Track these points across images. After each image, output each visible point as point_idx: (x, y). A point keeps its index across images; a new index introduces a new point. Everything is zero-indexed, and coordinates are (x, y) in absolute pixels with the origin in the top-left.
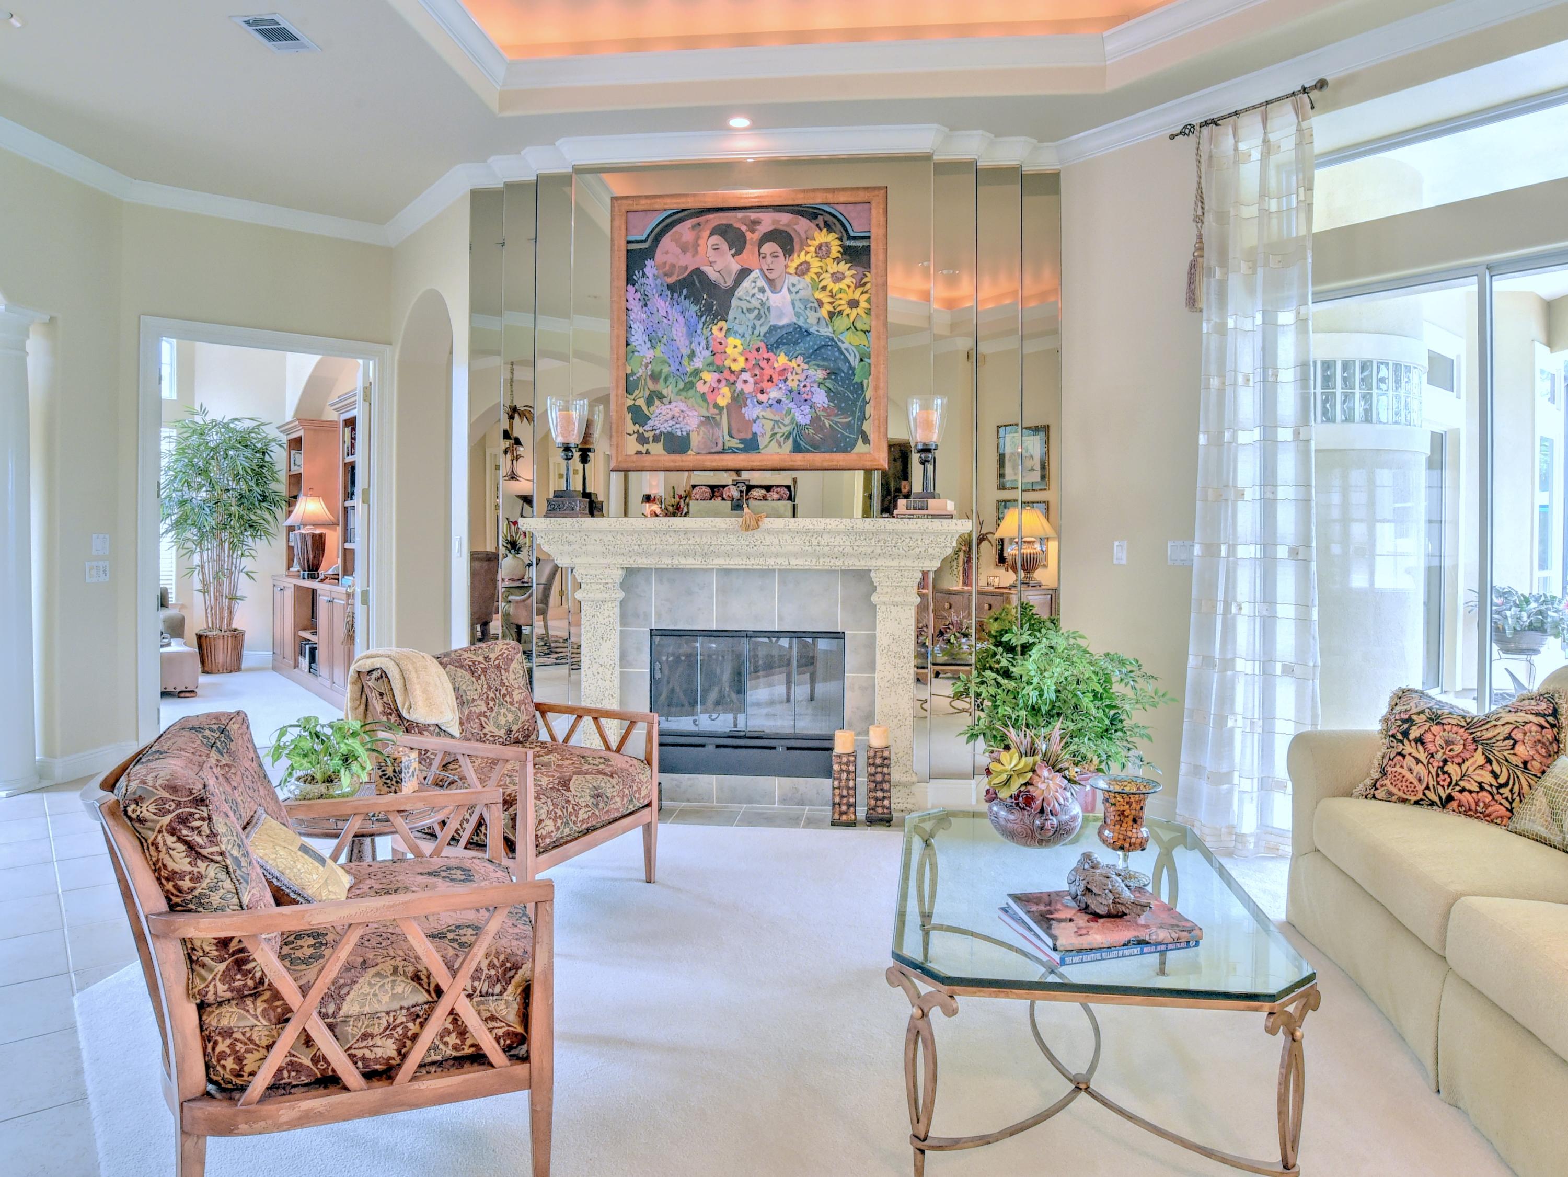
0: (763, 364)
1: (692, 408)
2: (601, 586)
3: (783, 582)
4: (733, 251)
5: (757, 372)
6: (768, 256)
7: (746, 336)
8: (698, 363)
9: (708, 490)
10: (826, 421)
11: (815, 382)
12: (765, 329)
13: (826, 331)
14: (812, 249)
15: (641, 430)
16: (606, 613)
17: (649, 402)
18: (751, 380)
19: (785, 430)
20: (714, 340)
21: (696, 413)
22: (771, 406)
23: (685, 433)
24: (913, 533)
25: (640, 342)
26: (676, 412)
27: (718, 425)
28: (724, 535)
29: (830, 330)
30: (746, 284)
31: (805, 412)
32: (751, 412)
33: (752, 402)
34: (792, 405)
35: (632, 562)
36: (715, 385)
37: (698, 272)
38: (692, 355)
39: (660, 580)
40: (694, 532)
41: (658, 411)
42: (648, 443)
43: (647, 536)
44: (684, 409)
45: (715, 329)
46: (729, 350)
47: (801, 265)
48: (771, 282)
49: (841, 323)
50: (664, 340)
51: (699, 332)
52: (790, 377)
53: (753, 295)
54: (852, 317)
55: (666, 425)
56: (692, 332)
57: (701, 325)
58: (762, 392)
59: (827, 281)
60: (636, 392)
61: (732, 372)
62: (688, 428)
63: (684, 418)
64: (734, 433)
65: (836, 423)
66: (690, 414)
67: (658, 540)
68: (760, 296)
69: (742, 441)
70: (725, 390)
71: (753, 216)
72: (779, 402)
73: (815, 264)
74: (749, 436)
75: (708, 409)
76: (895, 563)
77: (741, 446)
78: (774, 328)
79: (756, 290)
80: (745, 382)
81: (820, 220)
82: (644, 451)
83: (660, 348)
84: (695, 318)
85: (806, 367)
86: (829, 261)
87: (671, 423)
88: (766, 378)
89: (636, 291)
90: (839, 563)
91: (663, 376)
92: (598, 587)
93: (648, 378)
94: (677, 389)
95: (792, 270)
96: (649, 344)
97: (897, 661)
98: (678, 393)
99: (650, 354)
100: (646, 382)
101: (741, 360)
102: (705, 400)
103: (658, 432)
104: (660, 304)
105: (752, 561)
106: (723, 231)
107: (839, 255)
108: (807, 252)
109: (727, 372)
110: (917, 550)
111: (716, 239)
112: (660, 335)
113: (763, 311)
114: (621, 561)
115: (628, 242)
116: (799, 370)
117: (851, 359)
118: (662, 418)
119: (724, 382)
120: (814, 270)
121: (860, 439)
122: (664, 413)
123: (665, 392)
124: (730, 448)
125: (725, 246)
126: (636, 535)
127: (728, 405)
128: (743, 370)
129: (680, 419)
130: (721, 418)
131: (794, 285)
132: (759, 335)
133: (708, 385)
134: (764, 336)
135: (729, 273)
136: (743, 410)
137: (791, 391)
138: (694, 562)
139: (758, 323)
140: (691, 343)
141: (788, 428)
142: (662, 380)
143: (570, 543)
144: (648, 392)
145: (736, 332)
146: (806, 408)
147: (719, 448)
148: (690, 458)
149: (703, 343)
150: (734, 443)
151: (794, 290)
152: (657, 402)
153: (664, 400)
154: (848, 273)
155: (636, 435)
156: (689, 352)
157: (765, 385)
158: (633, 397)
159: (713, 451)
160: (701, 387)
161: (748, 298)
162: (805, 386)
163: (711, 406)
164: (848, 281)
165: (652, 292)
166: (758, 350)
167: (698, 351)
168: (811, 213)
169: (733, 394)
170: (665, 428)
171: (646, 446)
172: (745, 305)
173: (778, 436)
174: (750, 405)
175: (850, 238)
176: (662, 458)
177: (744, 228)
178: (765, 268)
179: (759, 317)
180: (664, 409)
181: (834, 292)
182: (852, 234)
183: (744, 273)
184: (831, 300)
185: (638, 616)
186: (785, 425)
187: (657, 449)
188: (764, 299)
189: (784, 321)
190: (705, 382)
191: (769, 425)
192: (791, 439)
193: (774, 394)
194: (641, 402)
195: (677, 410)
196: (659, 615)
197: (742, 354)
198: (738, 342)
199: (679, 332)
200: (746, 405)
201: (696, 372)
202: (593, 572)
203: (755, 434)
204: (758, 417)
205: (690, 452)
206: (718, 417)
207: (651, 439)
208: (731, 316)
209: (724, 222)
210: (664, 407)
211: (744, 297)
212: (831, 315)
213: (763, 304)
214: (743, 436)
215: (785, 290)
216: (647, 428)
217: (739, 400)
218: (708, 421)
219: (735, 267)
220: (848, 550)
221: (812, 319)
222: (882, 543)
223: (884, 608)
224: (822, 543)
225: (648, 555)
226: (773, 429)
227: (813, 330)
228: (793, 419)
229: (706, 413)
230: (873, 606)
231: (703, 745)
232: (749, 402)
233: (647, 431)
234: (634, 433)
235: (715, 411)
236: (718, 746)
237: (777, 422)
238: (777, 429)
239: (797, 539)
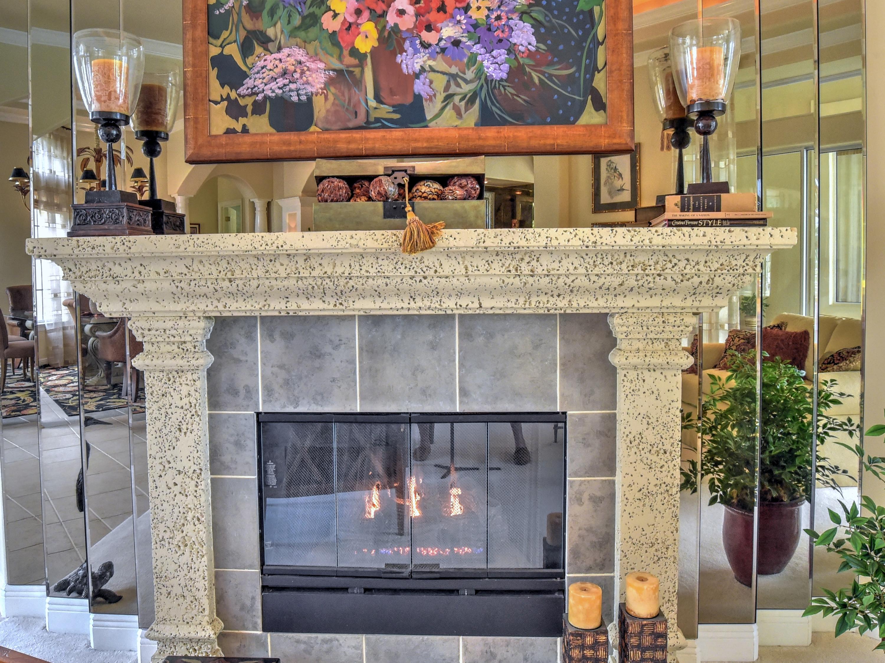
1: (315, 57)
2: (175, 347)
3: (466, 336)
9: (342, 184)
10: (535, 75)
11: (513, 11)
15: (233, 95)
16: (185, 390)
18: (411, 10)
19: (466, 88)
21: (322, 65)
22: (443, 50)
23: (304, 98)
24: (693, 251)
26: (289, 64)
27: (359, 83)
28: (372, 260)
31: (499, 60)
32: (411, 60)
33: (413, 45)
34: (477, 49)
35: (221, 308)
36: (351, 19)
39: (269, 335)
40: (321, 256)
41: (261, 63)
42: (245, 115)
43: (242, 264)
44: (303, 59)
52: (474, 4)
55: (273, 85)
58: (429, 28)
60: (225, 34)
62: (310, 89)
63: (303, 73)
64: (384, 94)
65: (550, 77)
66: (313, 66)
67: (260, 272)
69: (397, 108)
70: (368, 27)
72: (456, 43)
74: (409, 100)
75: (340, 58)
76: (655, 302)
77: (397, 116)
80: (401, 12)
82: (239, 129)
87: (281, 82)
88: (435, 5)
90: (562, 303)
91: (268, 6)
92: (169, 348)
93: (243, 11)
94: (290, 27)
97: (655, 458)
98: (292, 34)
100: (240, 20)
102: (336, 44)
103: (260, 97)
105: (419, 304)
110: (696, 280)
114: (203, 307)
118: (267, 75)
119: (366, 14)
121: (589, 102)
122: (270, 66)
123: (270, 32)
124: (377, 120)
126: (224, 264)
127: (374, 51)
129: (297, 75)
130: (362, 72)
133: (340, 19)
136: (399, 59)
137: (475, 26)
138: (322, 306)
141: (472, 87)
142: (265, 13)
143: (116, 279)
144: (243, 34)
146: (501, 54)
147: (361, 119)
148: (314, 137)
150: (384, 112)
152: (259, 50)
153: (270, 46)
155: (225, 103)
157: (433, 16)
158: (219, 42)
159: (351, 125)
160: (331, 25)
162: (498, 18)
163: (346, 53)
169: (380, 32)
170: (272, 90)
171: (242, 120)
173: (457, 99)
174: (410, 50)
176: (268, 139)
180: (270, 60)
185: (236, 393)
186: (467, 82)
187: (260, 125)
190: (335, 15)
191: (440, 81)
192: (477, 106)
193: (449, 31)
194: (233, 51)
195: (291, 60)
196: (269, 391)
200: (402, 51)
202: (160, 325)
203: (418, 98)
204: (423, 70)
205: (313, 128)
206: (357, 71)
207: (249, 109)
210: (269, 57)
214: (397, 99)
216: (242, 90)
217: (391, 42)
218: (342, 77)
220: (582, 282)
222: (638, 270)
223: (632, 375)
224: (539, 271)
225: (247, 296)
226: (447, 87)
228: (480, 72)
229: (338, 65)
230: (612, 371)
231: (345, 590)
232: (407, 44)
233: (243, 97)
234: (222, 100)
235: (349, 60)
236: (367, 590)
237: (453, 77)
238: (453, 89)
239: (496, 266)
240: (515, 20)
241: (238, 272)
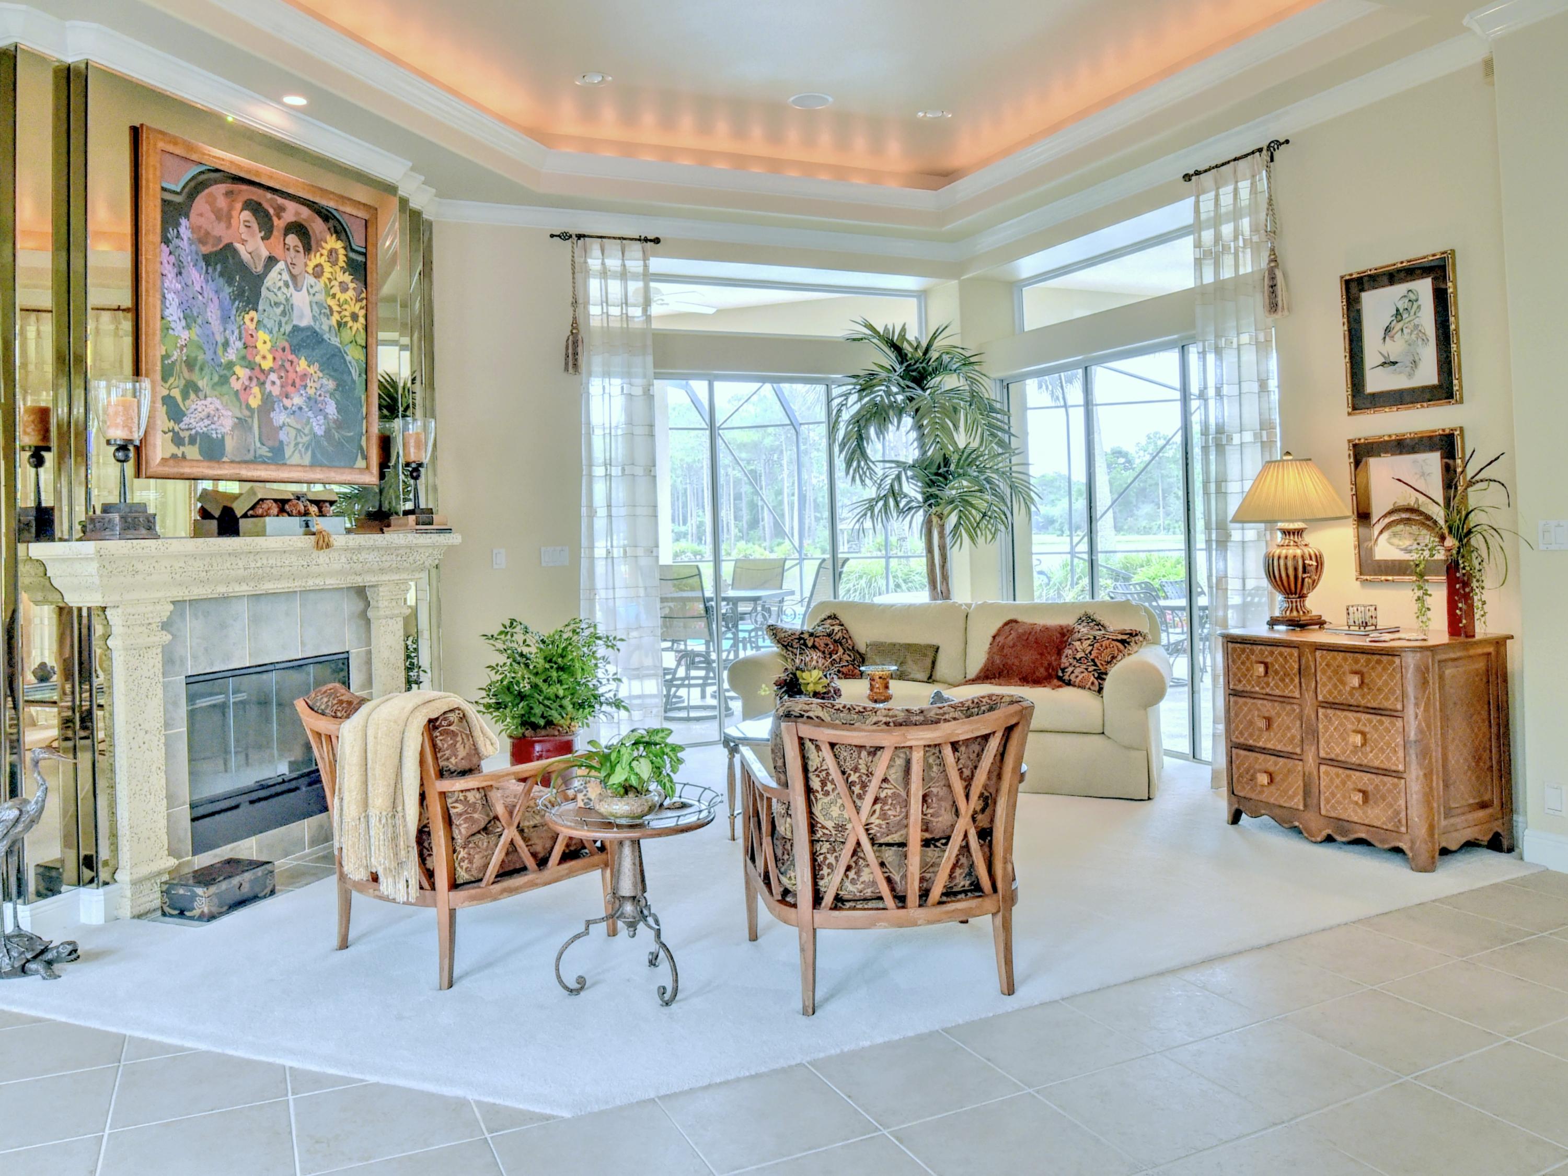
0: (287, 365)
1: (226, 406)
4: (263, 234)
5: (283, 374)
6: (291, 249)
7: (274, 332)
8: (232, 355)
10: (336, 434)
11: (327, 392)
12: (288, 328)
13: (335, 341)
14: (325, 252)
15: (176, 429)
16: (151, 663)
17: (185, 396)
18: (278, 382)
19: (305, 439)
20: (246, 330)
21: (230, 414)
22: (294, 412)
23: (220, 436)
25: (175, 318)
26: (211, 409)
27: (251, 428)
29: (338, 340)
30: (273, 275)
31: (320, 422)
32: (279, 417)
33: (279, 408)
34: (310, 414)
35: (188, 593)
36: (247, 383)
37: (229, 247)
38: (226, 344)
39: (196, 614)
41: (194, 407)
42: (184, 445)
44: (220, 407)
45: (247, 317)
46: (260, 345)
47: (317, 266)
48: (294, 277)
49: (347, 335)
50: (199, 321)
51: (232, 318)
52: (309, 385)
53: (280, 288)
54: (354, 329)
55: (201, 424)
56: (225, 319)
57: (234, 311)
58: (287, 396)
59: (336, 290)
60: (171, 380)
61: (263, 371)
62: (223, 430)
63: (219, 418)
64: (264, 439)
65: (343, 436)
66: (225, 413)
68: (284, 290)
69: (271, 449)
70: (256, 390)
71: (280, 201)
72: (300, 408)
73: (327, 268)
74: (277, 444)
75: (240, 409)
76: (396, 577)
77: (270, 455)
78: (296, 329)
79: (281, 284)
80: (273, 383)
81: (331, 223)
82: (180, 455)
83: (196, 329)
84: (227, 301)
85: (321, 375)
86: (337, 268)
87: (207, 422)
88: (290, 382)
89: (171, 253)
91: (198, 364)
92: (141, 629)
93: (183, 365)
94: (212, 382)
95: (310, 270)
96: (183, 323)
98: (214, 386)
99: (185, 335)
100: (181, 369)
101: (270, 357)
102: (238, 399)
103: (193, 432)
104: (195, 276)
106: (255, 208)
107: (344, 265)
108: (322, 255)
109: (257, 368)
111: (246, 215)
112: (195, 314)
113: (288, 310)
115: (164, 189)
116: (315, 377)
117: (353, 372)
118: (198, 415)
119: (255, 380)
120: (327, 275)
121: (360, 455)
122: (200, 410)
123: (200, 384)
124: (261, 456)
125: (255, 226)
126: (208, 559)
127: (259, 407)
128: (272, 370)
129: (216, 419)
130: (253, 421)
131: (312, 287)
132: (284, 334)
133: (240, 381)
134: (289, 336)
135: (259, 256)
136: (272, 415)
137: (309, 398)
139: (284, 320)
140: (225, 330)
141: (307, 438)
142: (197, 368)
144: (183, 382)
145: (265, 326)
146: (321, 419)
147: (250, 456)
148: (225, 465)
149: (236, 332)
150: (264, 451)
151: (312, 291)
152: (192, 396)
153: (200, 394)
154: (352, 285)
155: (171, 434)
156: (223, 340)
157: (290, 389)
158: (167, 385)
160: (236, 385)
161: (275, 290)
162: (320, 395)
163: (244, 407)
164: (351, 293)
165: (187, 259)
166: (284, 350)
167: (232, 339)
168: (326, 215)
169: (263, 395)
170: (201, 427)
171: (182, 448)
172: (273, 298)
173: (300, 446)
174: (277, 410)
175: (353, 250)
176: (195, 464)
177: (271, 211)
178: (289, 261)
179: (284, 313)
180: (199, 405)
181: (341, 301)
182: (354, 247)
183: (271, 261)
184: (339, 309)
185: (176, 662)
186: (305, 435)
187: (192, 452)
188: (289, 295)
189: (303, 323)
190: (238, 379)
191: (293, 433)
192: (309, 453)
193: (297, 400)
194: (176, 393)
195: (212, 407)
196: (195, 657)
197: (270, 351)
198: (267, 337)
199: (213, 314)
200: (274, 410)
201: (230, 365)
203: (281, 442)
204: (284, 424)
205: (225, 459)
206: (249, 420)
207: (187, 440)
208: (260, 308)
209: (255, 198)
210: (199, 403)
211: (272, 288)
212: (339, 324)
213: (287, 300)
214: (270, 443)
215: (305, 289)
216: (182, 425)
217: (268, 402)
218: (242, 424)
219: (265, 253)
220: (374, 566)
221: (325, 328)
226: (296, 437)
227: (326, 337)
228: (311, 429)
229: (239, 415)
230: (368, 621)
231: (236, 807)
232: (276, 406)
233: (183, 430)
234: (169, 431)
235: (247, 413)
236: (252, 802)
237: (298, 430)
238: (299, 439)
239: (343, 557)
240: (328, 399)
241: (215, 567)
